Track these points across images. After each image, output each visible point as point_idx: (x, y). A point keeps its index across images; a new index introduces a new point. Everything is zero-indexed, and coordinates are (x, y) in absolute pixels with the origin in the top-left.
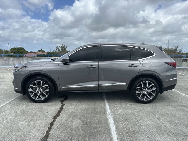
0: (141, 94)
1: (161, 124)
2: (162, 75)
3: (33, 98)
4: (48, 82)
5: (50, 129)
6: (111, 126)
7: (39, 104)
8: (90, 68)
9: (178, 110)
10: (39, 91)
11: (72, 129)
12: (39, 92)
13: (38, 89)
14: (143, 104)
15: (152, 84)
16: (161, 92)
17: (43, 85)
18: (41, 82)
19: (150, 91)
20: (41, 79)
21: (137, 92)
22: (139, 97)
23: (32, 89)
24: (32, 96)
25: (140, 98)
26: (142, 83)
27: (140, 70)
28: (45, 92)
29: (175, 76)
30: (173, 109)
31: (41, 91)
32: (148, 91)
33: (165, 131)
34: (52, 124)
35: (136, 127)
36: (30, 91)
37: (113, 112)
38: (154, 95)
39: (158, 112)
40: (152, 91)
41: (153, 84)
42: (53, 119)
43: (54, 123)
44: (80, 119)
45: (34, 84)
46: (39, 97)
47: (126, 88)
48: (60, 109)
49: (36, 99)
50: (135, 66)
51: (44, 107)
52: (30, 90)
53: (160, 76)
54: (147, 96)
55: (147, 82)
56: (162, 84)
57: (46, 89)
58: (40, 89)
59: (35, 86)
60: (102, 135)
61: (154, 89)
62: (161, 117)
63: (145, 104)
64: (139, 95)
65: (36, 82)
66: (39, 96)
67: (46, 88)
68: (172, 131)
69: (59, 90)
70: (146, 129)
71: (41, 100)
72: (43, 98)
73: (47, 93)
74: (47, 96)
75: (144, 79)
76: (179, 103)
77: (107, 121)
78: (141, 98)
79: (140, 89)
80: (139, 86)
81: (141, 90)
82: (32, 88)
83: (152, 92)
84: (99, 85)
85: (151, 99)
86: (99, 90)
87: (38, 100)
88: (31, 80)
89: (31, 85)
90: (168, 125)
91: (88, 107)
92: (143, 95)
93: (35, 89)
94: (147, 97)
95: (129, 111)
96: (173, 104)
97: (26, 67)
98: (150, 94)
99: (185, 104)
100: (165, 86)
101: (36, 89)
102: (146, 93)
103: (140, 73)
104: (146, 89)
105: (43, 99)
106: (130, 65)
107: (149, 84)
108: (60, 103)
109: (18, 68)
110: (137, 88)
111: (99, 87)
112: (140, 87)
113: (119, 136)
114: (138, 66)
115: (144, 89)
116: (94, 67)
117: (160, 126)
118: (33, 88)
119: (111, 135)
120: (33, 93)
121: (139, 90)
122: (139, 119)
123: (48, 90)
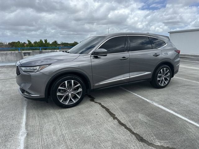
0: (160, 80)
3: (62, 103)
9: (188, 88)
10: (70, 93)
11: (146, 123)
12: (70, 95)
13: (68, 90)
15: (168, 70)
16: (173, 76)
17: (74, 85)
18: (73, 81)
20: (72, 78)
23: (60, 92)
24: (61, 101)
25: (160, 84)
26: (162, 70)
32: (164, 77)
35: (185, 107)
36: (58, 96)
38: (169, 79)
40: (167, 77)
42: (114, 119)
44: (138, 113)
46: (70, 101)
47: (151, 77)
48: (103, 108)
49: (67, 104)
50: (157, 56)
52: (58, 94)
54: (164, 81)
58: (71, 90)
59: (66, 88)
60: (176, 120)
61: (169, 74)
66: (71, 99)
69: (92, 88)
71: (73, 103)
74: (79, 97)
75: (163, 66)
84: (131, 77)
85: (166, 83)
86: (129, 82)
87: (69, 104)
89: (60, 88)
92: (162, 81)
93: (63, 92)
97: (50, 64)
100: (175, 70)
104: (164, 75)
105: (75, 102)
106: (154, 54)
107: (166, 70)
108: (93, 103)
109: (38, 67)
110: (159, 75)
111: (130, 79)
114: (159, 55)
115: (162, 76)
116: (126, 59)
120: (62, 96)
122: (178, 101)
123: (80, 90)
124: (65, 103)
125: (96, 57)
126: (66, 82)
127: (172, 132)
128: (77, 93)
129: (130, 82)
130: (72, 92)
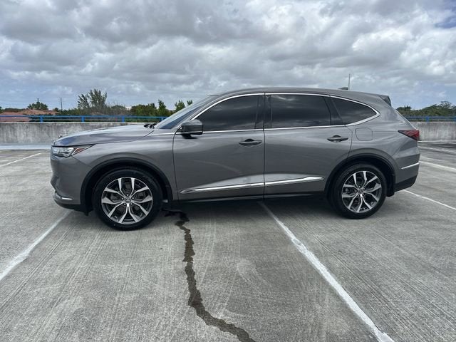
0: (351, 198)
1: (410, 255)
2: (394, 157)
3: (112, 218)
4: (150, 180)
5: (192, 281)
6: (316, 266)
7: (128, 232)
8: (245, 145)
9: (427, 227)
10: (128, 203)
11: (239, 276)
12: (128, 205)
13: (125, 197)
14: (356, 221)
15: (373, 176)
17: (136, 188)
18: (133, 180)
19: (369, 192)
20: (133, 173)
21: (344, 196)
22: (348, 205)
23: (109, 198)
24: (109, 216)
25: (349, 208)
26: (354, 175)
27: (352, 148)
29: (415, 158)
30: (417, 226)
32: (365, 192)
33: (424, 267)
34: (189, 271)
35: (365, 264)
36: (105, 204)
37: (305, 240)
38: (377, 199)
39: (392, 233)
40: (372, 193)
41: (376, 177)
42: (184, 261)
43: (195, 268)
44: (244, 257)
45: (115, 187)
46: (128, 216)
47: (322, 188)
48: (186, 239)
49: (120, 222)
50: (341, 140)
52: (105, 200)
53: (390, 160)
54: (363, 203)
55: (365, 172)
56: (392, 176)
57: (142, 198)
58: (130, 197)
59: (118, 190)
60: (309, 284)
61: (378, 186)
62: (401, 242)
63: (360, 220)
64: (348, 200)
66: (128, 213)
67: (142, 195)
68: (436, 265)
69: (175, 198)
70: (386, 265)
71: (134, 222)
72: (136, 219)
73: (146, 205)
74: (147, 213)
75: (358, 166)
76: (422, 213)
77: (301, 255)
78: (351, 208)
79: (349, 188)
80: (347, 183)
81: (351, 191)
82: (109, 195)
83: (374, 193)
84: (266, 183)
85: (370, 208)
86: (264, 195)
87: (124, 223)
88: (108, 177)
89: (107, 189)
90: (422, 255)
93: (116, 197)
94: (364, 205)
96: (413, 217)
97: (92, 145)
98: (369, 199)
99: (435, 216)
100: (397, 181)
101: (119, 198)
102: (361, 195)
103: (351, 155)
104: (362, 188)
105: (137, 221)
106: (331, 136)
107: (369, 177)
108: (178, 228)
109: (72, 149)
110: (345, 185)
112: (350, 184)
113: (342, 283)
114: (347, 139)
115: (358, 189)
117: (410, 259)
118: (112, 197)
120: (111, 207)
121: (347, 190)
122: (364, 249)
123: (149, 199)
124: (117, 221)
125: (187, 136)
126: (120, 180)
127: (272, 303)
128: (141, 204)
129: (267, 194)
130: (132, 201)
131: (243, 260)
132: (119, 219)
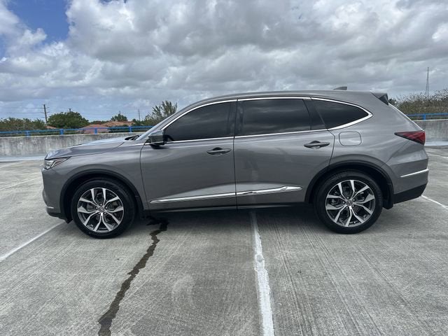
0: (338, 210)
1: (380, 281)
2: (389, 164)
3: (89, 227)
4: (121, 191)
5: (120, 296)
6: (261, 287)
7: (101, 240)
8: (213, 154)
9: (429, 247)
10: (101, 211)
11: (170, 294)
12: (102, 214)
13: (99, 207)
14: (344, 236)
15: (364, 186)
16: (389, 206)
17: (108, 198)
18: (104, 190)
19: (360, 203)
20: (103, 183)
21: (329, 207)
22: (334, 218)
23: (85, 207)
24: (85, 224)
25: (335, 221)
26: (340, 185)
27: (334, 155)
28: (113, 214)
29: (423, 164)
30: (417, 244)
31: (106, 211)
32: (355, 203)
33: (389, 297)
34: (126, 285)
35: (319, 289)
36: (81, 213)
38: (371, 212)
39: (378, 253)
40: (364, 204)
41: (367, 187)
42: (129, 273)
43: (132, 282)
44: (190, 273)
45: (89, 197)
46: (102, 225)
47: (301, 199)
48: (148, 251)
49: (95, 230)
50: (321, 146)
51: (112, 248)
52: (81, 210)
53: (383, 167)
54: (353, 216)
55: (352, 182)
56: (389, 186)
57: (115, 207)
58: (104, 206)
59: (92, 200)
60: (237, 308)
61: (371, 197)
62: (383, 265)
63: (349, 236)
64: (334, 213)
65: (92, 190)
66: (102, 222)
67: (115, 204)
69: (146, 208)
70: (342, 292)
71: (107, 231)
72: (110, 228)
73: (118, 215)
74: (119, 222)
75: (343, 175)
76: (435, 229)
77: (252, 275)
78: (338, 221)
79: (335, 199)
80: (332, 193)
81: (339, 202)
82: (85, 205)
83: (367, 205)
84: (237, 194)
85: (362, 221)
86: (237, 205)
87: (98, 231)
88: (82, 187)
89: (82, 199)
90: (397, 284)
91: (212, 245)
92: (345, 214)
93: (92, 207)
94: (354, 219)
95: (308, 252)
96: (420, 234)
97: (68, 158)
98: (361, 212)
100: (398, 189)
101: (95, 208)
102: (350, 207)
103: (333, 162)
104: (351, 199)
105: (110, 230)
106: (308, 143)
107: (358, 187)
108: (150, 237)
109: (52, 161)
110: (329, 196)
111: (236, 198)
112: (337, 195)
113: (277, 309)
114: (328, 145)
115: (346, 200)
116: (223, 152)
117: (379, 286)
118: (88, 206)
119: (259, 308)
120: (87, 215)
121: (333, 201)
122: (330, 271)
123: (121, 209)
124: (92, 229)
125: (156, 147)
129: (240, 205)
131: (188, 276)
132: (94, 227)
